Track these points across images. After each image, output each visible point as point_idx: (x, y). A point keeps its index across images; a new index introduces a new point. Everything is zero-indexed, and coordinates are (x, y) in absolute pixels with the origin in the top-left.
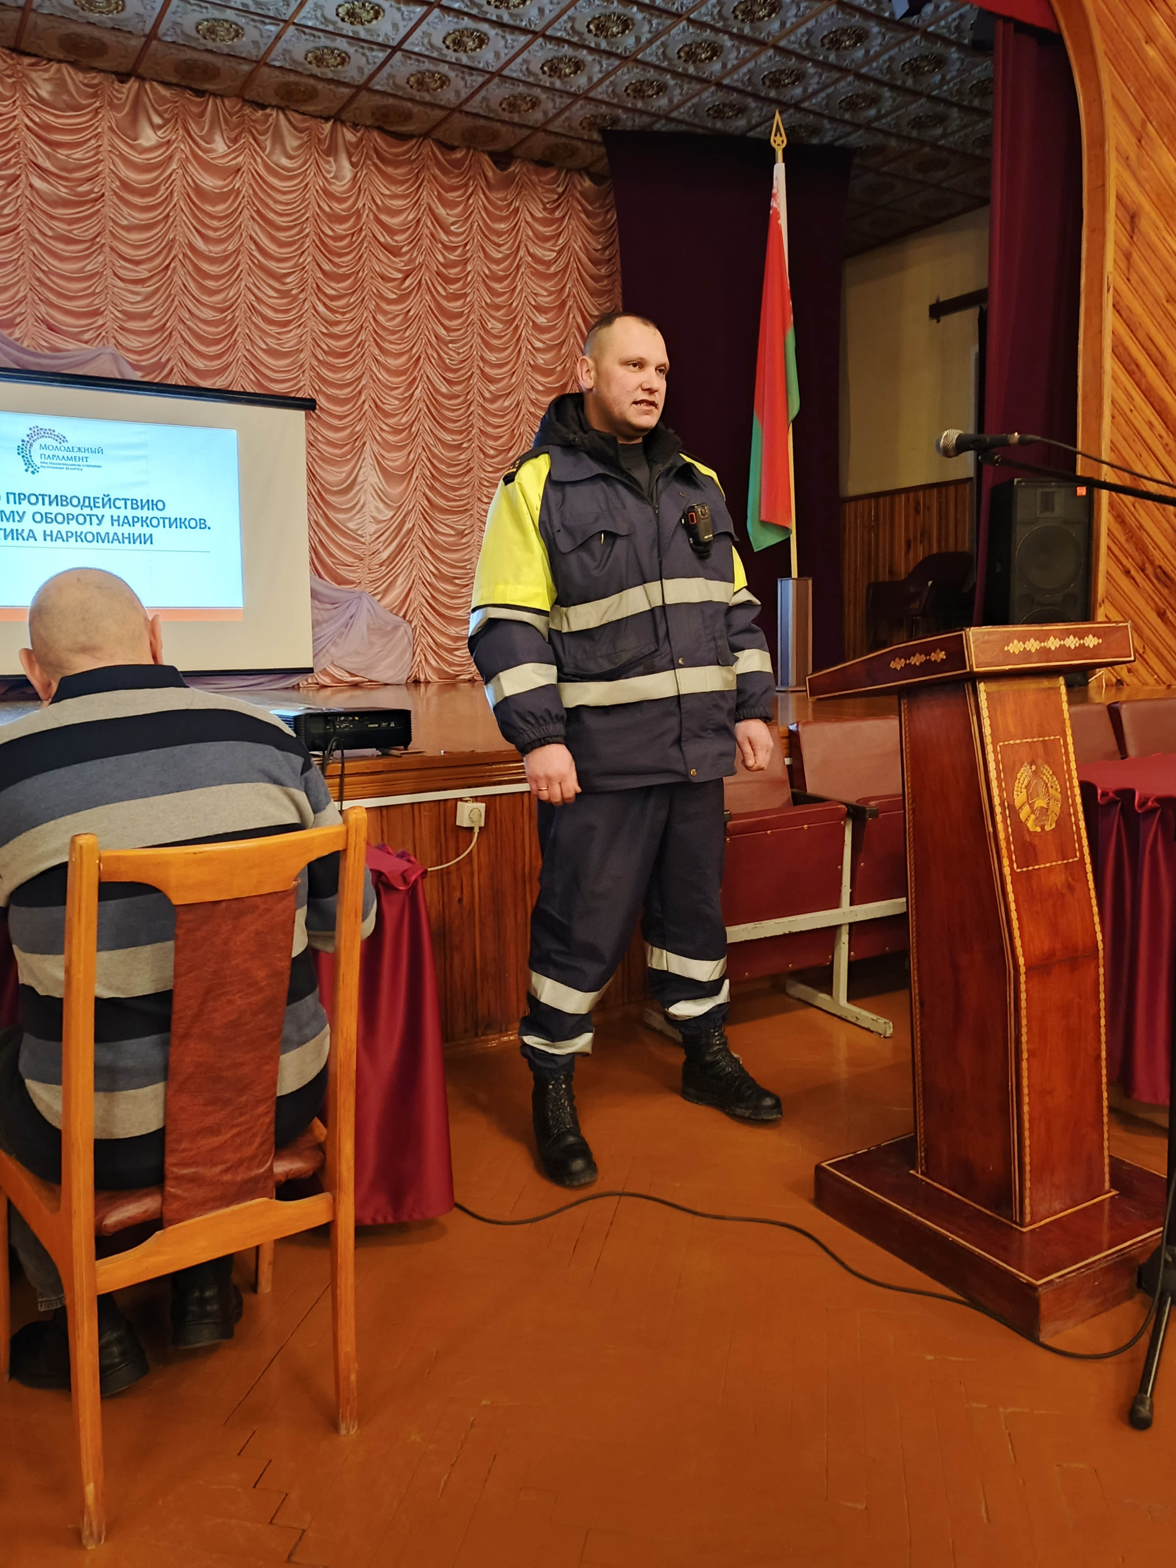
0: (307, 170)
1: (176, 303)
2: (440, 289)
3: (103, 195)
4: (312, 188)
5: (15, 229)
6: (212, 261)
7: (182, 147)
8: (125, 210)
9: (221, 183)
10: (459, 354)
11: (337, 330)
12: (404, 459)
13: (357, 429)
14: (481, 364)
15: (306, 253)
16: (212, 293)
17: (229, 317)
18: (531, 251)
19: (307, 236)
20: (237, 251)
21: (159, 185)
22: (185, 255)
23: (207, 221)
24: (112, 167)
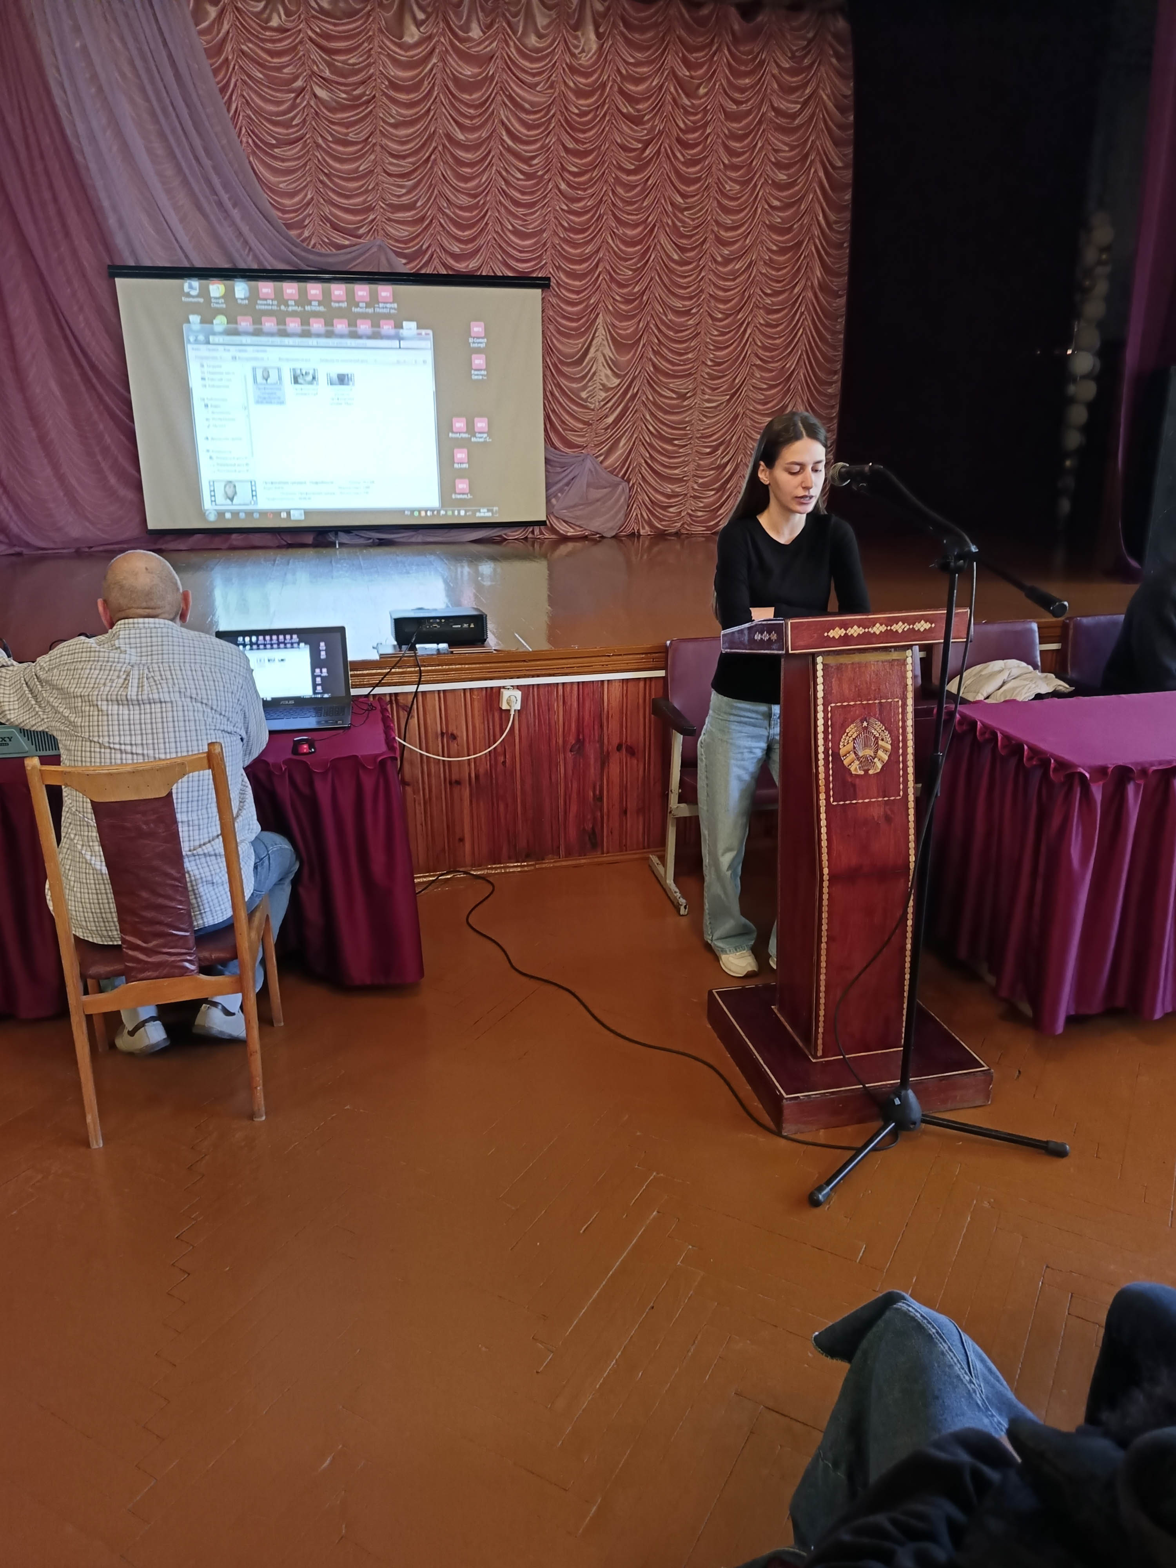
0: (555, 48)
1: (436, 192)
2: (679, 155)
3: (374, 96)
4: (560, 66)
5: (302, 138)
6: (466, 148)
7: (442, 40)
8: (394, 109)
9: (477, 70)
10: (693, 220)
11: (576, 206)
12: (635, 326)
13: (592, 301)
14: (716, 229)
15: (552, 133)
16: (466, 179)
17: (482, 202)
18: (776, 105)
19: (553, 116)
20: (489, 137)
21: (421, 81)
22: (444, 146)
23: (464, 109)
24: (381, 68)
